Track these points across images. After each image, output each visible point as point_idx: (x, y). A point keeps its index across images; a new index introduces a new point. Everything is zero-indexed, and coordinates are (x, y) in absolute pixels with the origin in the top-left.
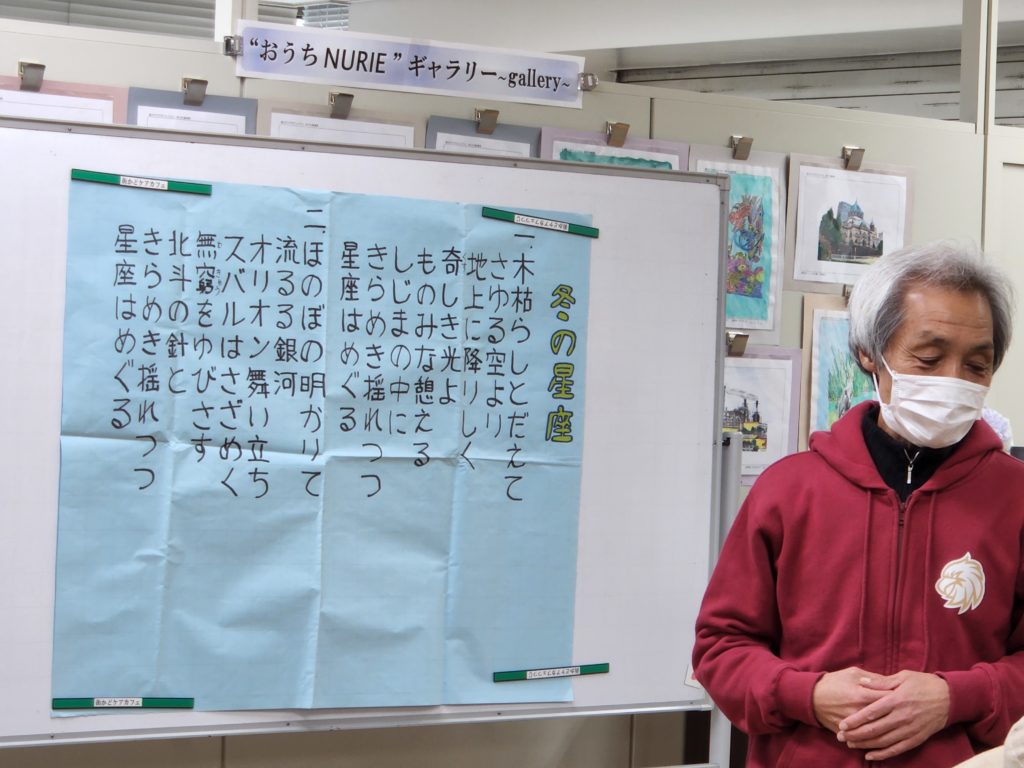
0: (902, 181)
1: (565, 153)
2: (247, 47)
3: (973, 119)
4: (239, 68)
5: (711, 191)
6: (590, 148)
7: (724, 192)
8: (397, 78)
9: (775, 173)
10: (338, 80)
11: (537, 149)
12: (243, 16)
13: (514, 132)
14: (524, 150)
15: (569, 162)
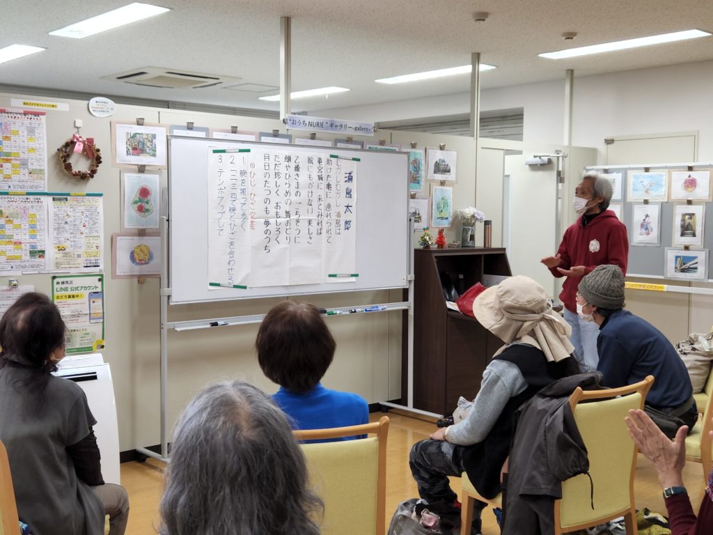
0: (455, 153)
1: (370, 148)
2: (288, 121)
3: (473, 136)
4: (287, 127)
5: (405, 156)
6: (375, 146)
7: (409, 156)
8: (327, 129)
9: (422, 152)
10: (312, 130)
11: (363, 147)
12: (287, 113)
13: (356, 143)
14: (359, 147)
15: (370, 150)
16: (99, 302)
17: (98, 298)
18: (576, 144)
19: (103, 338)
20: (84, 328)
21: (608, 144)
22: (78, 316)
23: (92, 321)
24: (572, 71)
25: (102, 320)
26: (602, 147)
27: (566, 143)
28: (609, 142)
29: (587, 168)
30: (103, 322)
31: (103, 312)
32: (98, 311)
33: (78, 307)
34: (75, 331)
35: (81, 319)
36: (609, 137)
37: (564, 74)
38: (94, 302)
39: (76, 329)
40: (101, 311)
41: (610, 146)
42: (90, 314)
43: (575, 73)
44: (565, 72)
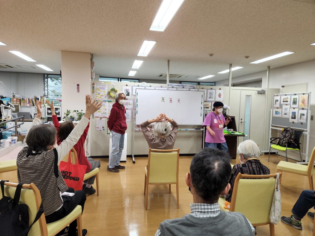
0: (223, 91)
18: (270, 87)
26: (281, 88)
27: (267, 87)
28: (283, 87)
29: (274, 94)
36: (283, 85)
37: (266, 68)
41: (283, 88)
43: (271, 68)
44: (267, 67)
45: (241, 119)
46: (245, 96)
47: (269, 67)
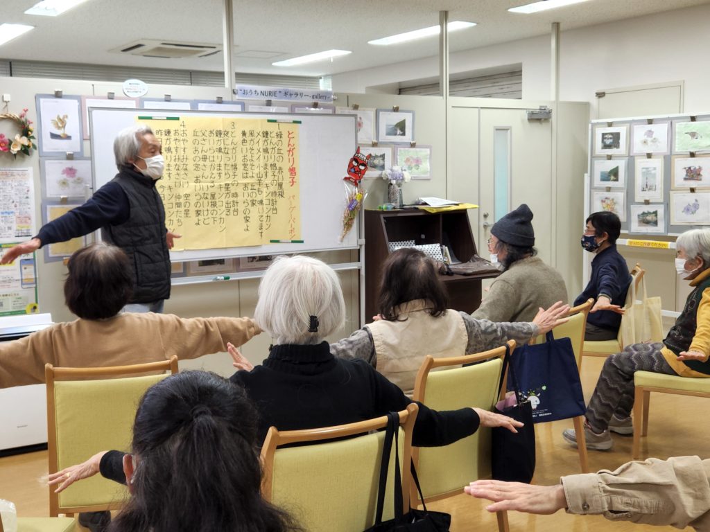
8: (281, 98)
16: (31, 269)
17: (30, 264)
18: (562, 99)
19: (37, 302)
20: (16, 293)
21: (600, 97)
22: (10, 281)
23: (24, 286)
24: (558, 24)
25: (34, 285)
26: (594, 101)
27: (553, 98)
28: (600, 95)
30: (36, 288)
31: (36, 278)
32: (30, 277)
33: (9, 274)
34: (6, 295)
35: (12, 284)
36: (600, 90)
37: (549, 28)
38: (25, 268)
39: (8, 294)
40: (33, 277)
41: (601, 99)
42: (22, 280)
43: (562, 27)
44: (551, 25)
45: (485, 216)
46: (492, 130)
47: (557, 25)
